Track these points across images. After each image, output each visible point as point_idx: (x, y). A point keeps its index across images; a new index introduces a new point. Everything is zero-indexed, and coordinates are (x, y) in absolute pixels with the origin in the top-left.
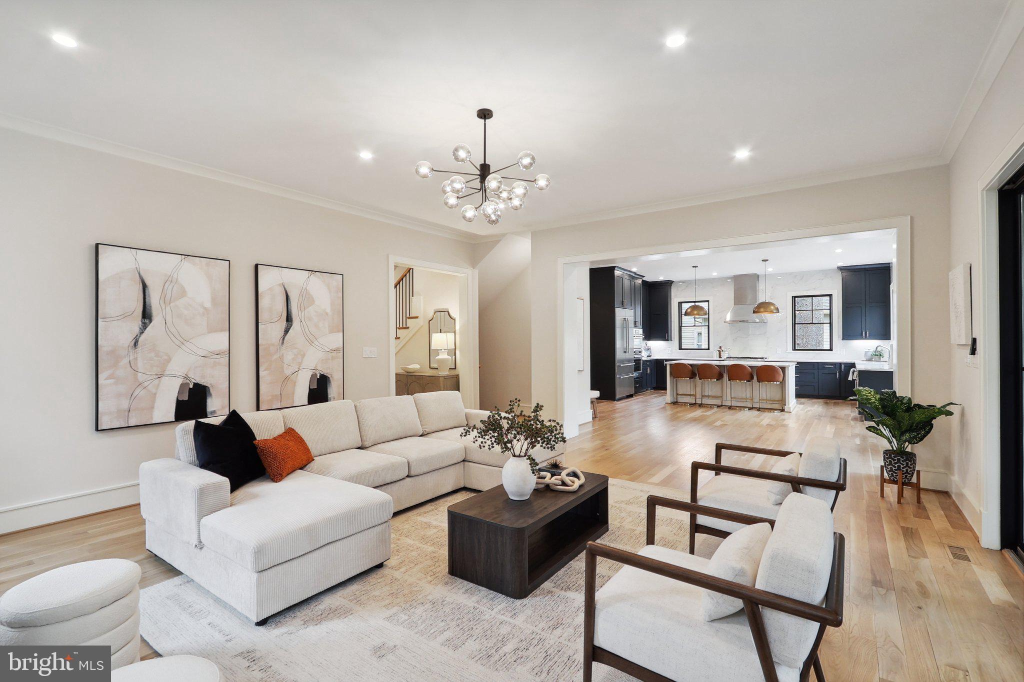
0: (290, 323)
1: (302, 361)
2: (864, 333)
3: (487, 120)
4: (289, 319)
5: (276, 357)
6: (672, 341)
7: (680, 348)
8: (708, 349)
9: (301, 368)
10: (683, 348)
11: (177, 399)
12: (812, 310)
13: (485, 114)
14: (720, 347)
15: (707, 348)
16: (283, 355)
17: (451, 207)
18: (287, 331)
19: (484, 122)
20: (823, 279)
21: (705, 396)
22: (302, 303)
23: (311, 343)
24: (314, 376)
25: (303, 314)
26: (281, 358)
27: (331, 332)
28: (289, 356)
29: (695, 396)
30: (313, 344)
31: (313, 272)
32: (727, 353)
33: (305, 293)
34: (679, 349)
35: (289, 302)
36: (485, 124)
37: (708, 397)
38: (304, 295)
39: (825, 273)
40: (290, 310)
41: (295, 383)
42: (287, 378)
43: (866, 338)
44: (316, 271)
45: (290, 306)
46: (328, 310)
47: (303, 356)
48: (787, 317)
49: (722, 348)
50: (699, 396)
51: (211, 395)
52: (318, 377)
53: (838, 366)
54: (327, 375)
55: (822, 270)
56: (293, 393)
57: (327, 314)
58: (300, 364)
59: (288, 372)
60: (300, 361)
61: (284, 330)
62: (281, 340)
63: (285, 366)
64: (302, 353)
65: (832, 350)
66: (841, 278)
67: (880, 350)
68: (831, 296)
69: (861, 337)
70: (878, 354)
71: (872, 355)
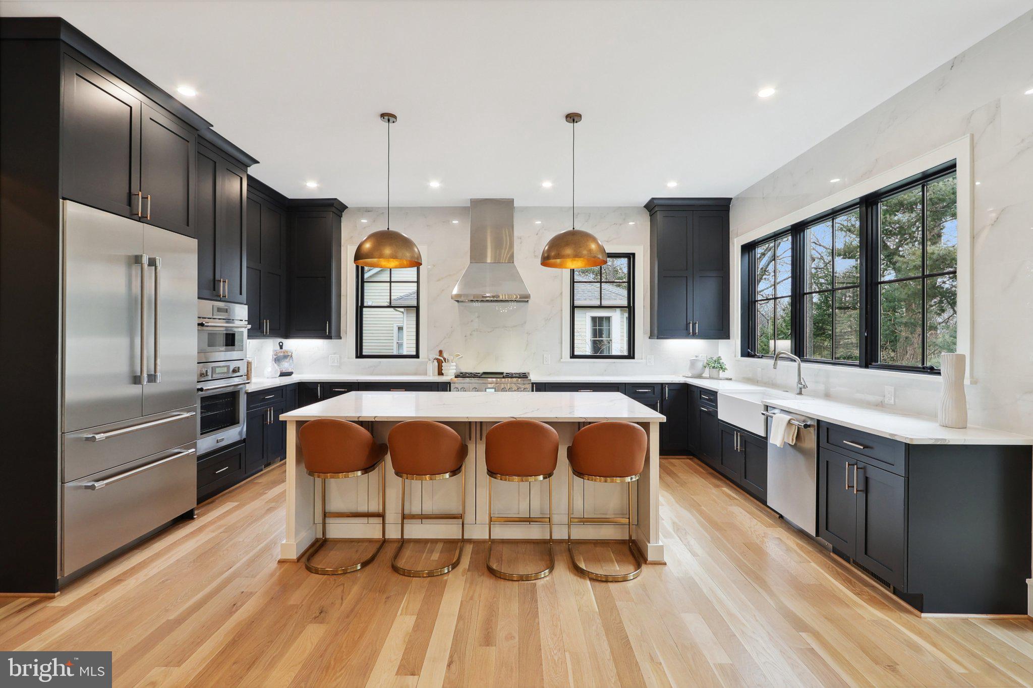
2: (691, 326)
6: (340, 338)
7: (360, 355)
8: (417, 356)
10: (364, 354)
12: (601, 282)
14: (441, 352)
15: (414, 353)
20: (621, 224)
21: (413, 517)
29: (381, 515)
32: (454, 364)
34: (357, 357)
37: (423, 517)
39: (623, 212)
43: (694, 336)
48: (561, 293)
49: (445, 355)
50: (393, 516)
53: (658, 390)
55: (620, 208)
65: (633, 358)
66: (649, 223)
67: (719, 358)
68: (631, 257)
69: (686, 333)
70: (717, 365)
71: (707, 370)
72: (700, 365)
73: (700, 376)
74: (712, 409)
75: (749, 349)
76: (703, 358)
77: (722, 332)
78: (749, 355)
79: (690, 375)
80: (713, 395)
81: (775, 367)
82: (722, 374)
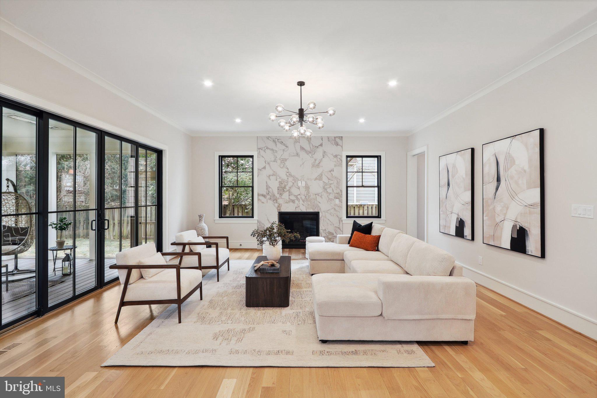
0: (499, 183)
1: (506, 212)
4: (498, 180)
5: (491, 207)
9: (506, 218)
11: (456, 226)
13: (301, 84)
16: (495, 207)
18: (497, 189)
22: (507, 166)
23: (513, 198)
24: (514, 226)
25: (507, 174)
26: (494, 209)
27: (529, 188)
28: (498, 208)
30: (514, 199)
31: (514, 137)
33: (508, 157)
35: (498, 167)
36: (301, 88)
38: (508, 160)
40: (499, 172)
41: (502, 229)
42: (497, 224)
44: (516, 136)
45: (499, 169)
46: (526, 168)
47: (507, 208)
51: (465, 226)
52: (518, 229)
54: (525, 228)
56: (501, 237)
57: (525, 171)
58: (505, 215)
59: (498, 220)
60: (505, 213)
61: (495, 188)
62: (494, 195)
63: (496, 215)
64: (506, 206)
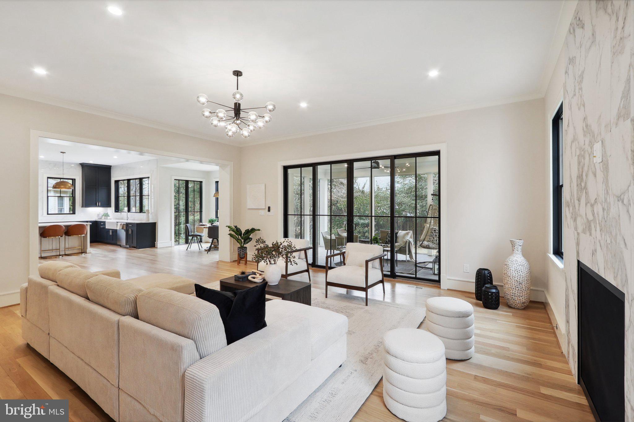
2: (98, 203)
3: (239, 77)
13: (238, 73)
17: (207, 117)
19: (237, 78)
20: (69, 169)
36: (238, 79)
39: (71, 165)
43: (99, 206)
65: (75, 214)
66: (81, 169)
67: (108, 213)
68: (74, 180)
69: (95, 205)
70: (107, 215)
71: (103, 216)
72: (101, 215)
73: (101, 219)
74: (104, 227)
75: (117, 209)
76: (102, 213)
77: (109, 205)
78: (117, 212)
79: (97, 219)
80: (104, 222)
81: (121, 214)
82: (108, 218)
